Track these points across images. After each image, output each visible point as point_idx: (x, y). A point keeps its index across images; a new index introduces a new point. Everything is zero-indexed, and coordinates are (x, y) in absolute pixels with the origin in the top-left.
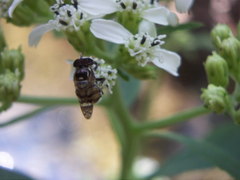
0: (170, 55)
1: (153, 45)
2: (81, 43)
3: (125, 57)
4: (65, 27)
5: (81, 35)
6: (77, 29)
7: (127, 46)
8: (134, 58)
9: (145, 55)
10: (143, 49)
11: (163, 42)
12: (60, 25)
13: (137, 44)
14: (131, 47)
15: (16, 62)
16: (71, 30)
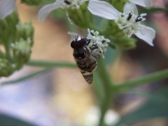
0: (148, 30)
1: (137, 21)
2: (79, 19)
3: (114, 30)
4: (68, 6)
5: (80, 12)
6: (78, 7)
7: (116, 21)
8: (121, 30)
9: (130, 29)
10: (129, 24)
11: (144, 19)
12: (65, 4)
13: (124, 20)
14: (120, 22)
15: (28, 32)
16: (73, 8)
